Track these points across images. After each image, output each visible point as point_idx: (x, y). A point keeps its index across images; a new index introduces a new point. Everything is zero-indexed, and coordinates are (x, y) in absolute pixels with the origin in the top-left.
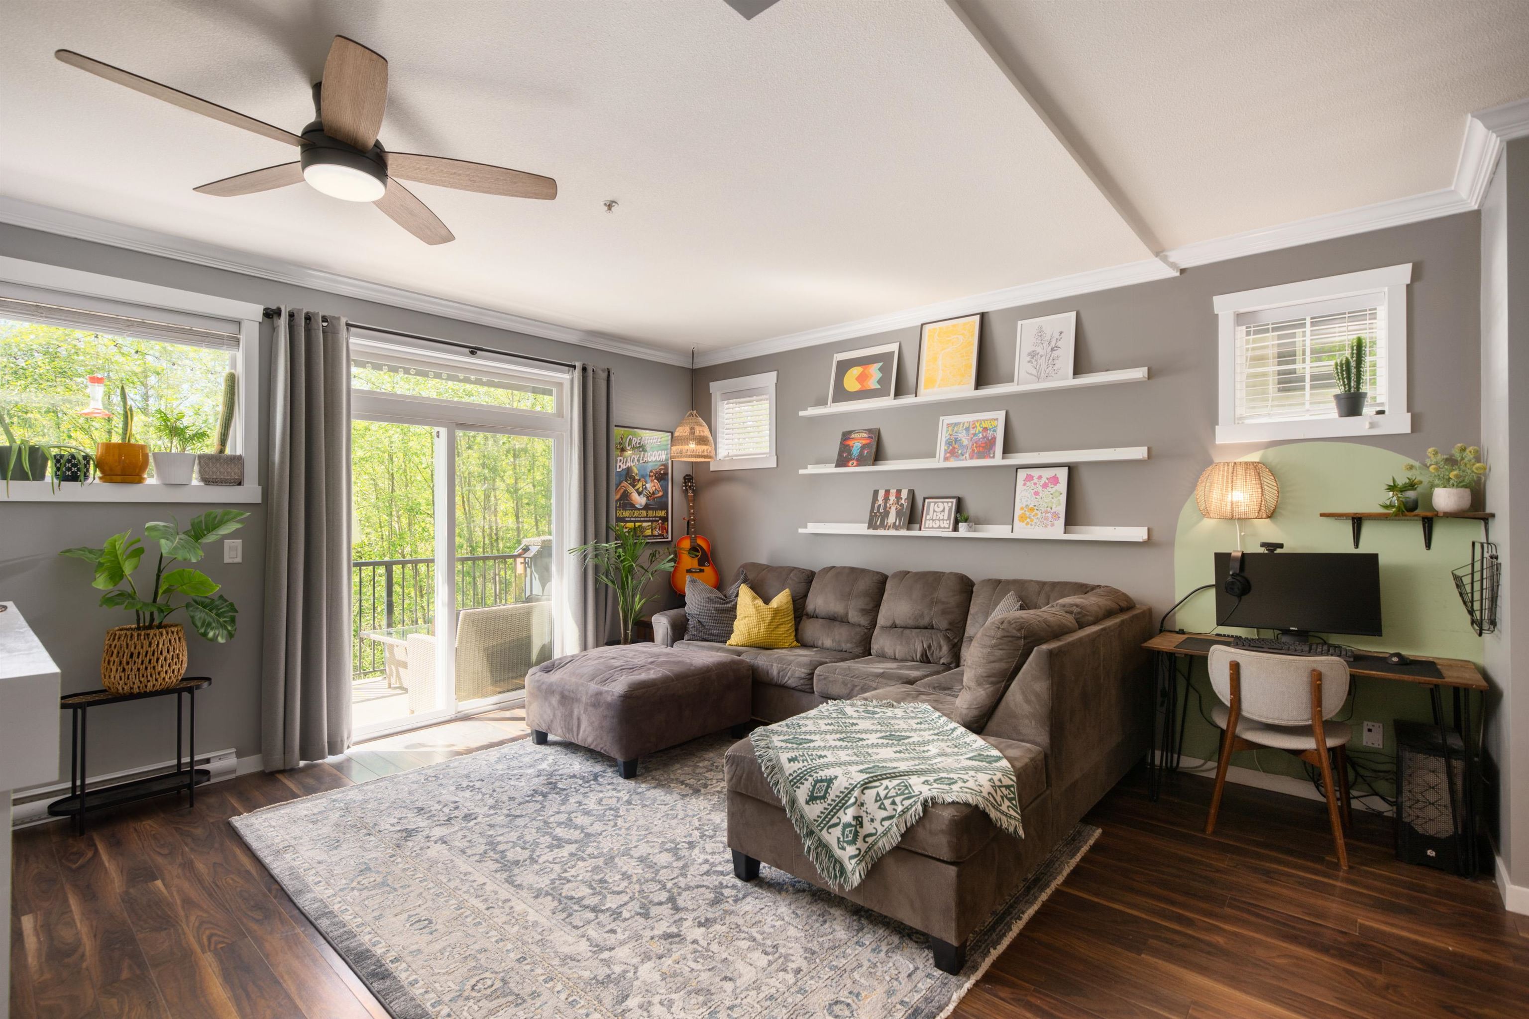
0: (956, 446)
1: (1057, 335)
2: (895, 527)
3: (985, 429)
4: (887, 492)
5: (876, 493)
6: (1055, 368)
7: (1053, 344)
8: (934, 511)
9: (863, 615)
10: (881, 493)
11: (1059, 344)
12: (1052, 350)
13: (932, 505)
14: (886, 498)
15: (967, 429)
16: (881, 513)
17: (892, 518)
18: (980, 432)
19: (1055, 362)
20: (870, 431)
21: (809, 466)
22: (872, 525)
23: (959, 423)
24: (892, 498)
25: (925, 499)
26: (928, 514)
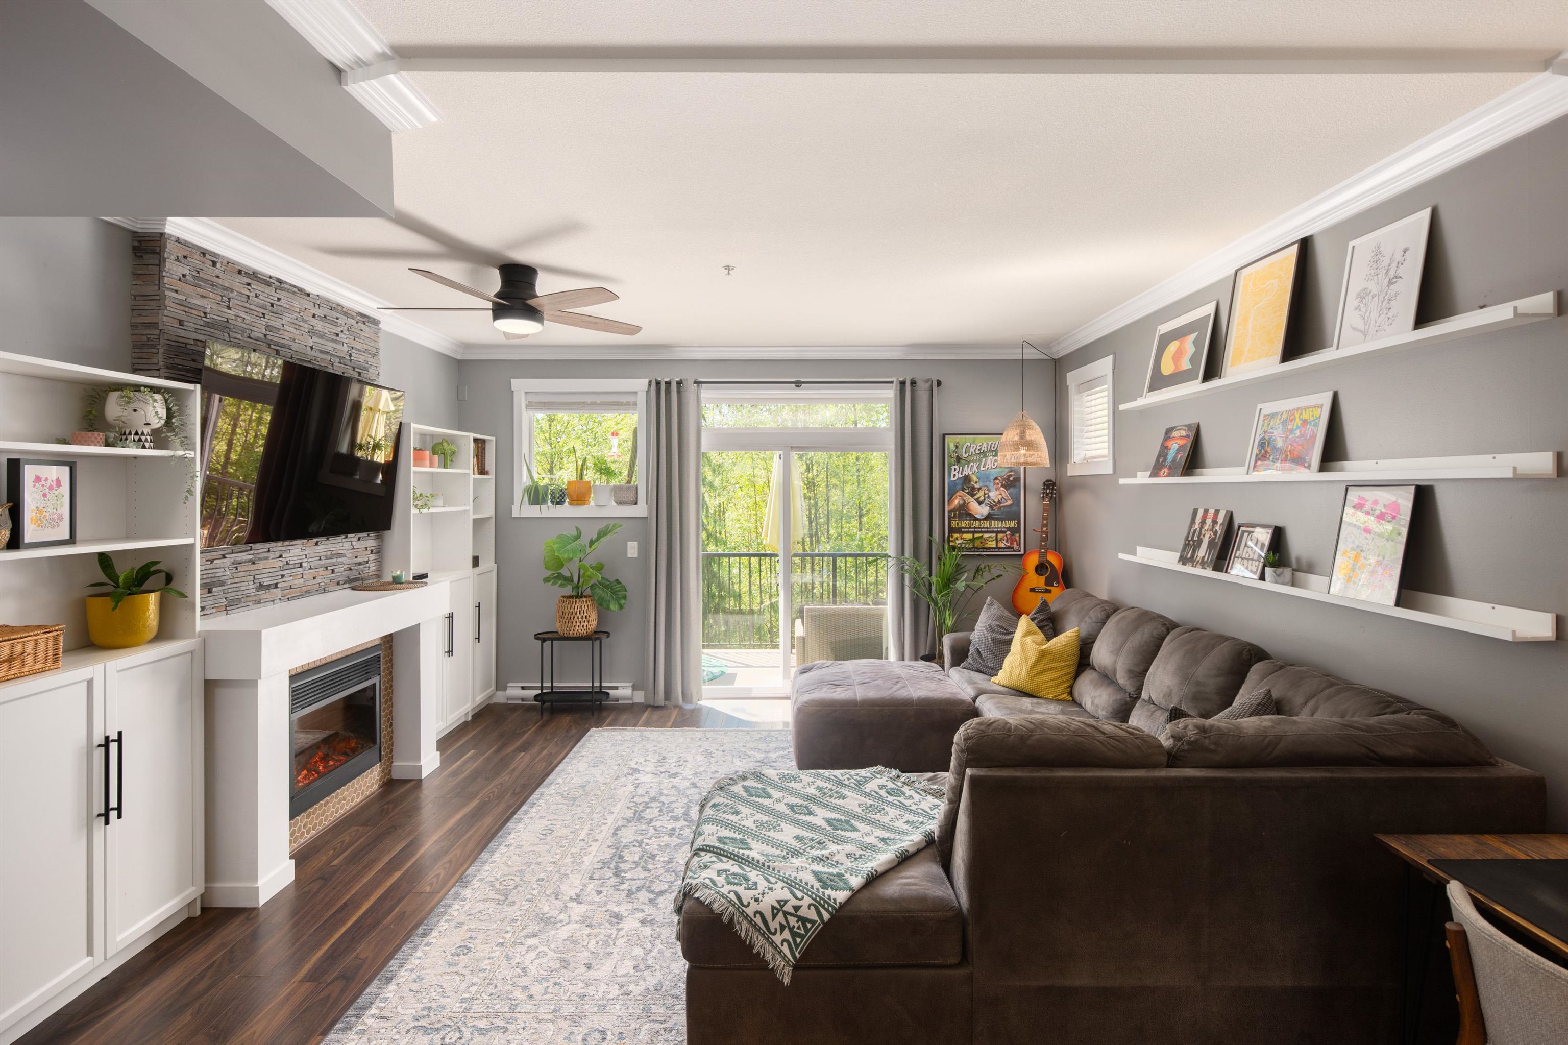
0: (1269, 450)
1: (1398, 257)
2: (1203, 564)
3: (1305, 422)
4: (1206, 511)
5: (1195, 512)
6: (1390, 315)
7: (1392, 273)
8: (1246, 545)
9: (1130, 678)
10: (1200, 513)
11: (1400, 272)
12: (1391, 283)
13: (1246, 534)
14: (1203, 522)
15: (1284, 423)
16: (1194, 541)
17: (1202, 552)
18: (1298, 427)
19: (1393, 303)
20: (1189, 427)
21: (1139, 474)
22: (1183, 560)
23: (1277, 414)
24: (1209, 521)
25: (1239, 527)
26: (1238, 549)
